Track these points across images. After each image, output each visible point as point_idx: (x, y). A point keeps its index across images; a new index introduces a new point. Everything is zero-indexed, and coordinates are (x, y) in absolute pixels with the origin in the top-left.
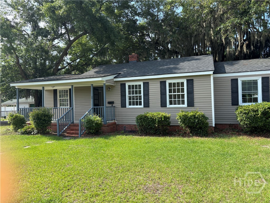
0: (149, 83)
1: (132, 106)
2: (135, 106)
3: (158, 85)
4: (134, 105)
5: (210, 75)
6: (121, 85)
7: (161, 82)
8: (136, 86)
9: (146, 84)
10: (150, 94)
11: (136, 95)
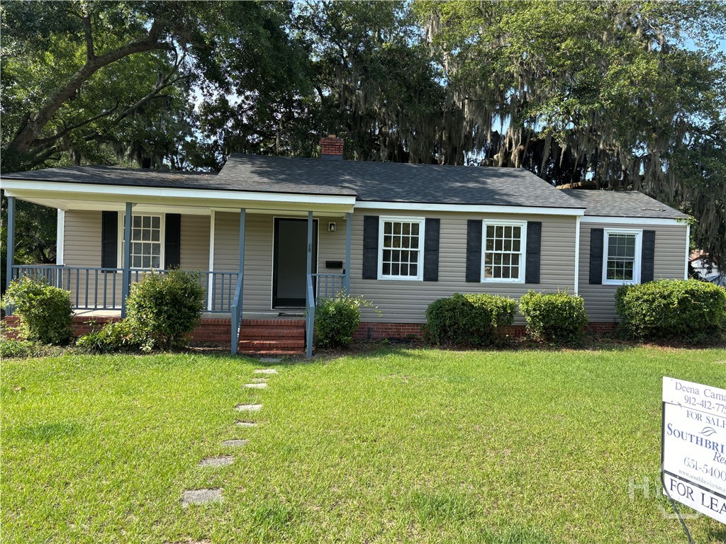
0: (441, 221)
1: (391, 277)
2: (400, 277)
3: (464, 229)
4: (396, 273)
5: (574, 217)
6: (365, 221)
7: (470, 223)
8: (406, 225)
9: (433, 224)
10: (440, 249)
11: (404, 249)
